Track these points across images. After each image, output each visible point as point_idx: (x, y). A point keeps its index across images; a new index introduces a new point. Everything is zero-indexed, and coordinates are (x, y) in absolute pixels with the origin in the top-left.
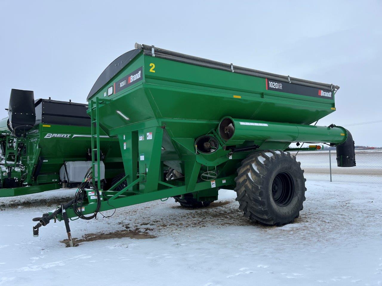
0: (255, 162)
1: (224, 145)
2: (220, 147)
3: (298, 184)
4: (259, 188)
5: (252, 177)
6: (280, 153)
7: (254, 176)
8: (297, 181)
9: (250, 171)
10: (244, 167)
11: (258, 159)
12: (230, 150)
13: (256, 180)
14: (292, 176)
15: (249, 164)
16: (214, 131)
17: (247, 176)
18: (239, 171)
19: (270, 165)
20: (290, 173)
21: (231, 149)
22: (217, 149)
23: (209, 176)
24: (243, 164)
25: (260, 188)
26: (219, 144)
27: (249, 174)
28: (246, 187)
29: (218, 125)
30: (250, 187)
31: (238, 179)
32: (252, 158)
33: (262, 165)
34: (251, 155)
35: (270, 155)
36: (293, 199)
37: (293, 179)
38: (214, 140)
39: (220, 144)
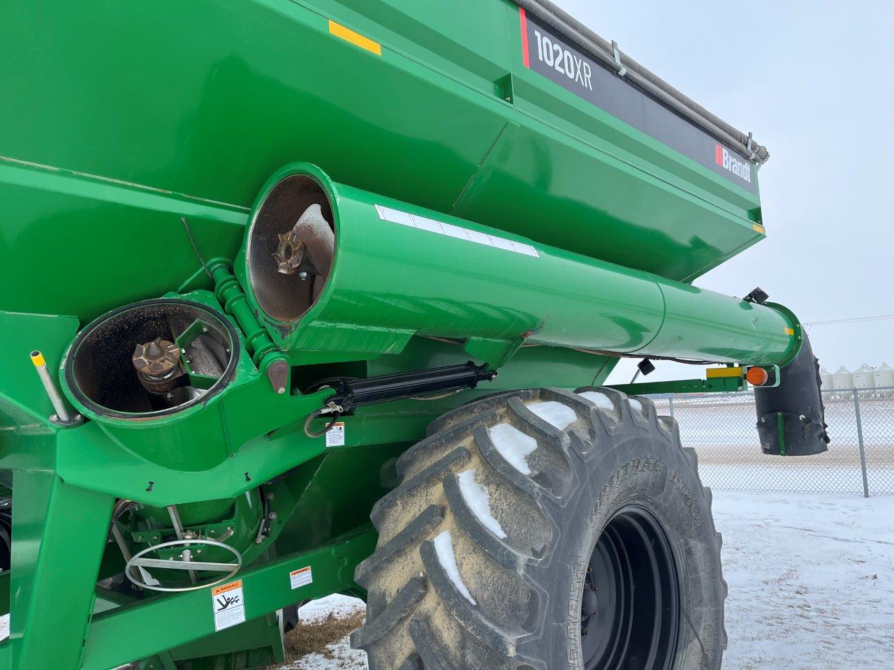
0: (475, 460)
1: (272, 358)
2: (245, 373)
3: (695, 570)
4: (512, 652)
5: (459, 565)
6: (611, 407)
7: (474, 561)
8: (689, 552)
9: (449, 519)
10: (411, 491)
11: (490, 443)
12: (327, 391)
13: (483, 586)
14: (667, 528)
15: (443, 476)
16: (221, 275)
17: (429, 554)
18: (383, 515)
19: (568, 479)
20: (657, 513)
21: (332, 385)
22: (222, 386)
23: (186, 563)
24: (409, 477)
25: (517, 649)
26: (243, 353)
27: (443, 543)
28: (424, 632)
29: (242, 230)
30: (449, 636)
31: (377, 570)
32: (458, 434)
33: (516, 483)
34: (451, 417)
35: (555, 415)
36: (680, 656)
37: (674, 543)
38: (218, 324)
39: (251, 352)
